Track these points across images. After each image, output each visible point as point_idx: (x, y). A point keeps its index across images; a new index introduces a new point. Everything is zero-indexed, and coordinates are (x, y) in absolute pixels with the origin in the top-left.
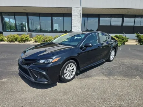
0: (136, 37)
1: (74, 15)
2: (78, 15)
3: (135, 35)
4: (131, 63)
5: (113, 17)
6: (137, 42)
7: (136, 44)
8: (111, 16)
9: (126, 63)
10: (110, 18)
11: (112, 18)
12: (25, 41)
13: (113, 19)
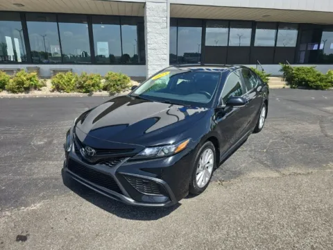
0: (281, 70)
1: (150, 22)
2: (161, 21)
3: (280, 66)
4: (300, 132)
5: (232, 27)
6: (285, 83)
7: (284, 87)
8: (229, 23)
9: (290, 132)
10: (227, 29)
11: (231, 29)
12: (27, 90)
13: (234, 31)
